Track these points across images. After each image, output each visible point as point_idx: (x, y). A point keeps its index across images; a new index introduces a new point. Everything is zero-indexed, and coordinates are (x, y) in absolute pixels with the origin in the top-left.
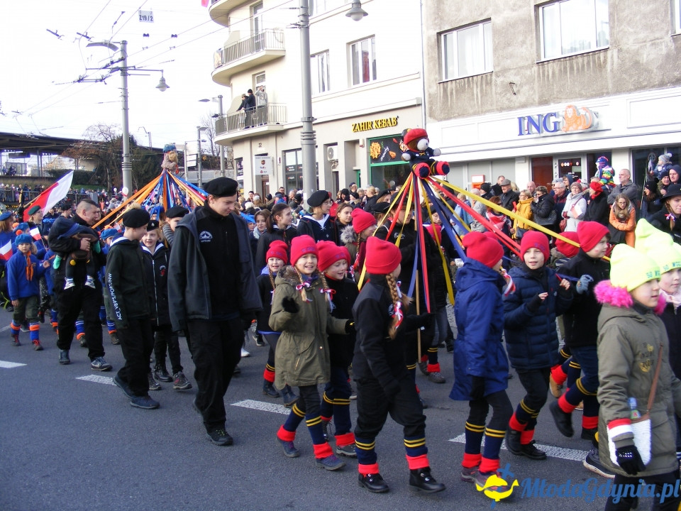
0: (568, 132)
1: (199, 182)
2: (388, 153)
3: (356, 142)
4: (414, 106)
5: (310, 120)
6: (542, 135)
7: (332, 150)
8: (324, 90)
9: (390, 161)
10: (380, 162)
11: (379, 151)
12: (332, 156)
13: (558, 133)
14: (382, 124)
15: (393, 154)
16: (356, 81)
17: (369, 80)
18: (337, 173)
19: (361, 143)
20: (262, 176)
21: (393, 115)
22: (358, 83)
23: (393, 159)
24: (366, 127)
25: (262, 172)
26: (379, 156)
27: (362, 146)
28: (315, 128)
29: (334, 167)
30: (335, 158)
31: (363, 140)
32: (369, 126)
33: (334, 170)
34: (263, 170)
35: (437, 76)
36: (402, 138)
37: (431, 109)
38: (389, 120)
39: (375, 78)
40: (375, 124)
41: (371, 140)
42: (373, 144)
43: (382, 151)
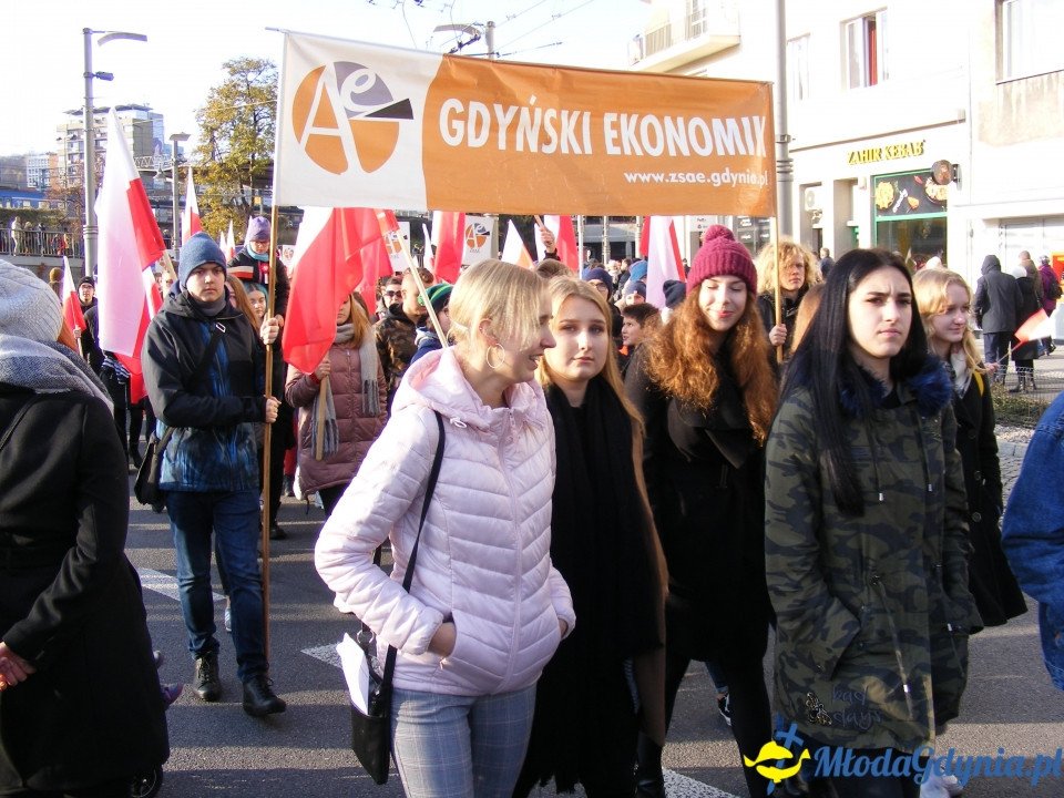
1: (605, 241)
2: (905, 199)
3: (853, 182)
4: (954, 122)
5: (785, 139)
7: (811, 194)
8: (801, 97)
9: (909, 213)
10: (893, 214)
11: (892, 196)
12: (812, 203)
14: (894, 153)
15: (914, 202)
16: (854, 83)
17: (876, 82)
18: (819, 230)
19: (861, 183)
20: (700, 233)
21: (916, 138)
22: (858, 85)
23: (914, 210)
24: (869, 156)
25: (699, 227)
26: (891, 206)
27: (864, 188)
28: (790, 156)
29: (817, 221)
30: (816, 207)
31: (866, 180)
32: (876, 155)
33: (816, 226)
34: (702, 223)
35: (993, 73)
36: (932, 175)
37: (982, 126)
38: (909, 146)
39: (886, 76)
40: (884, 153)
41: (877, 180)
42: (881, 185)
43: (896, 196)
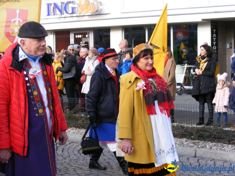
0: (81, 15)
6: (63, 16)
13: (75, 15)
